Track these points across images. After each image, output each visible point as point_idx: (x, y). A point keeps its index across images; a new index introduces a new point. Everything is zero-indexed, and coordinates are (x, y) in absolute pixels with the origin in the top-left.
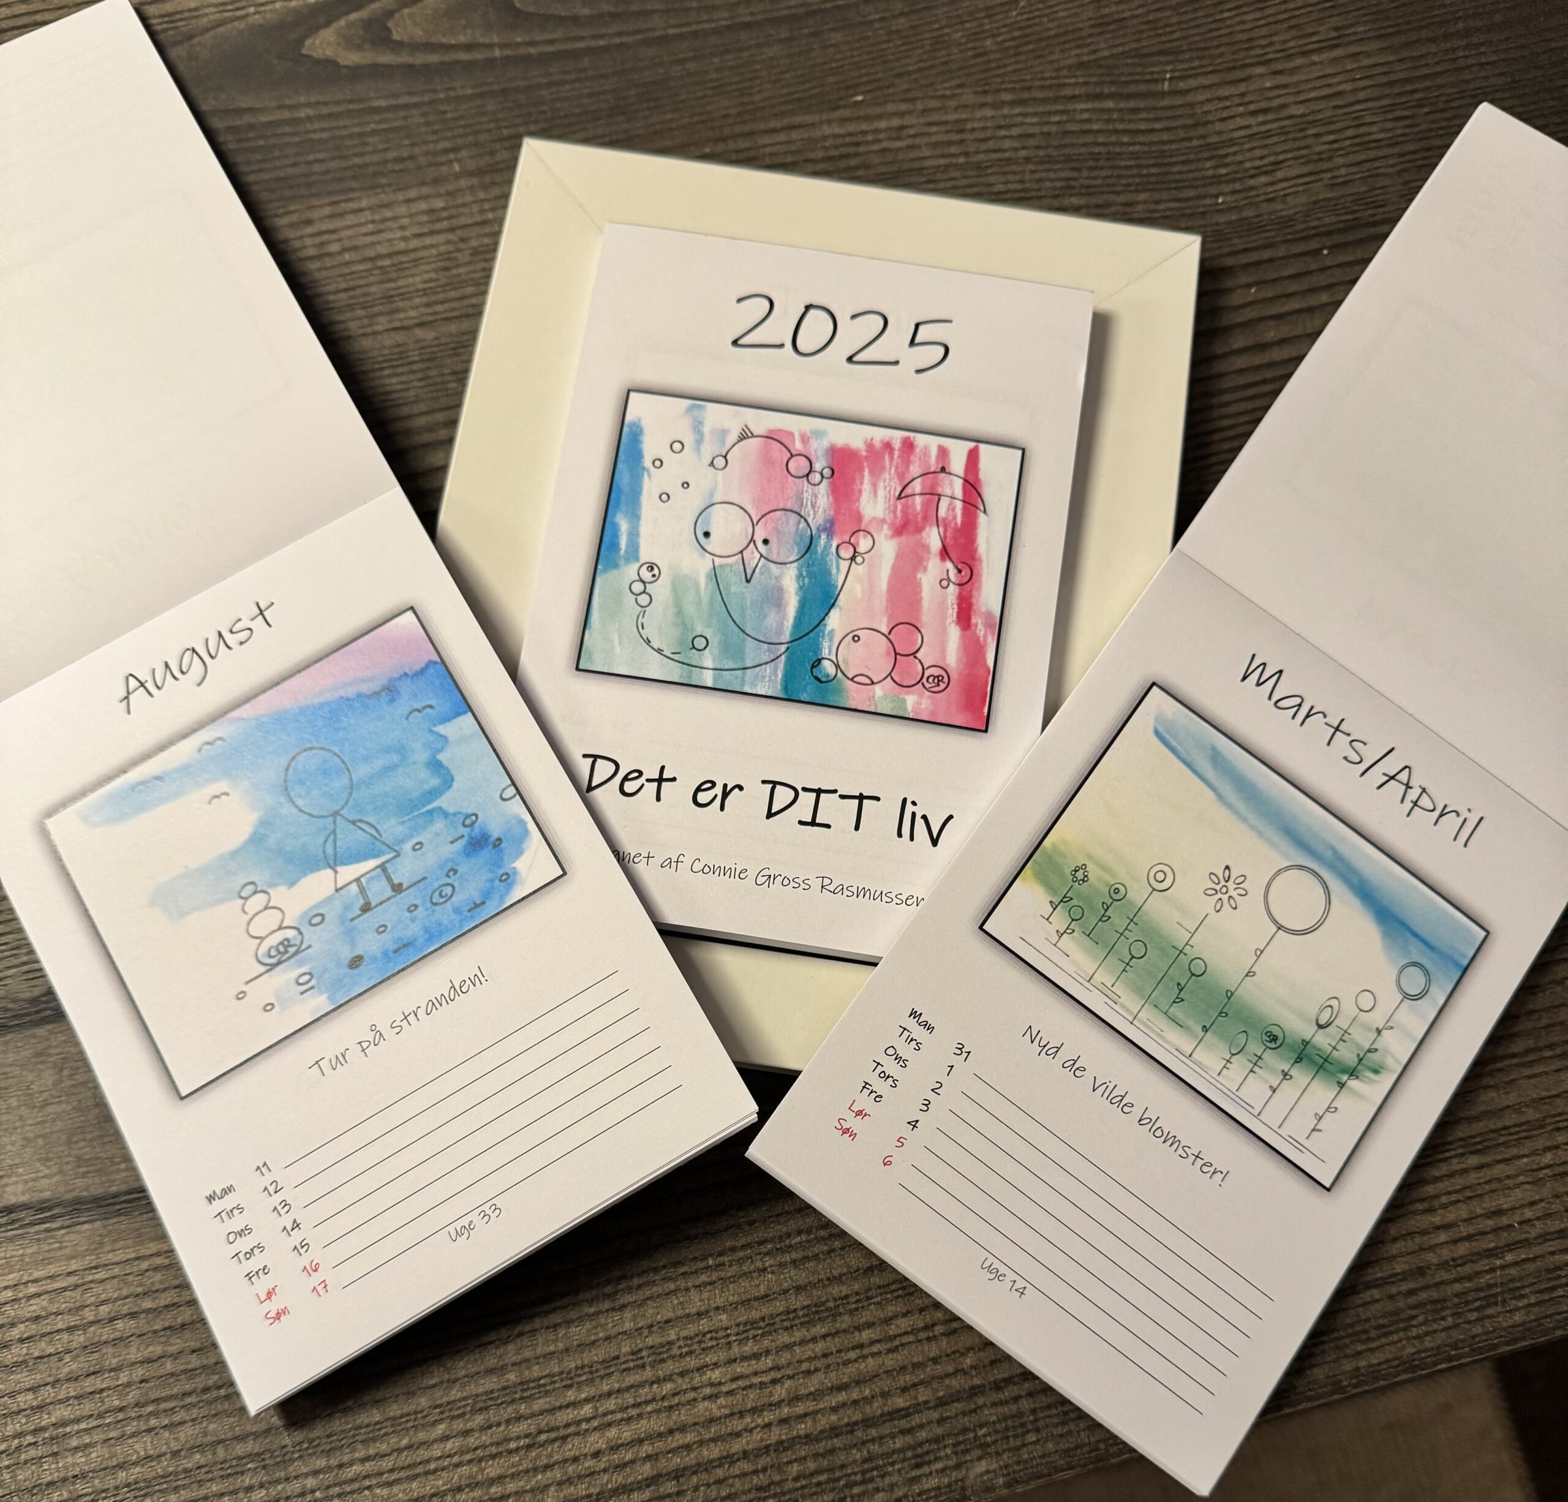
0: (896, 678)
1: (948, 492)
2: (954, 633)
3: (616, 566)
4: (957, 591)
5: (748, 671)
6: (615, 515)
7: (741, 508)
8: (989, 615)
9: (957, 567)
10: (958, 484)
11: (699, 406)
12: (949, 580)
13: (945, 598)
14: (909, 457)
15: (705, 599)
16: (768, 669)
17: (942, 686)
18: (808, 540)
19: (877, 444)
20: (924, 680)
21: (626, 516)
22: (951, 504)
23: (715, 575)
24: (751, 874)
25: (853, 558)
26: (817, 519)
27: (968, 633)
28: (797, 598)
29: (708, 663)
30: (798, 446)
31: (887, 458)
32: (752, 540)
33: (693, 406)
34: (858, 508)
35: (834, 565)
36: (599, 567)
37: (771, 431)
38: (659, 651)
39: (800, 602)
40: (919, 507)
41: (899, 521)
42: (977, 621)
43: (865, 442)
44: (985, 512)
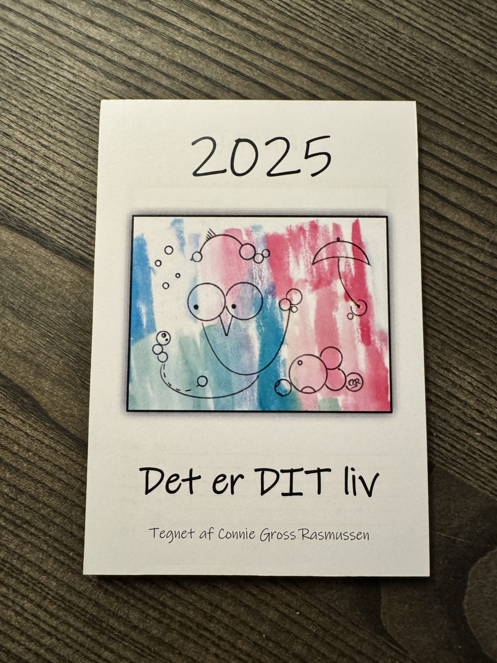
0: (328, 386)
1: (344, 254)
2: (361, 348)
3: (141, 337)
4: (359, 319)
5: (235, 396)
6: (136, 303)
7: (215, 285)
8: (381, 333)
9: (357, 304)
10: (349, 247)
11: (179, 220)
12: (353, 313)
13: (352, 327)
14: (316, 234)
15: (201, 351)
16: (247, 393)
17: (359, 386)
18: (260, 301)
19: (294, 229)
20: (347, 384)
21: (143, 302)
22: (346, 262)
23: (205, 334)
24: (257, 534)
25: (290, 309)
26: (264, 286)
27: (370, 347)
28: (260, 341)
29: (210, 394)
30: (245, 239)
31: (302, 237)
32: (225, 307)
33: (176, 221)
34: (288, 274)
35: (279, 316)
36: (132, 339)
37: (227, 231)
38: (177, 391)
39: (261, 344)
40: (327, 267)
41: (315, 280)
42: (375, 338)
43: (287, 229)
44: (369, 264)
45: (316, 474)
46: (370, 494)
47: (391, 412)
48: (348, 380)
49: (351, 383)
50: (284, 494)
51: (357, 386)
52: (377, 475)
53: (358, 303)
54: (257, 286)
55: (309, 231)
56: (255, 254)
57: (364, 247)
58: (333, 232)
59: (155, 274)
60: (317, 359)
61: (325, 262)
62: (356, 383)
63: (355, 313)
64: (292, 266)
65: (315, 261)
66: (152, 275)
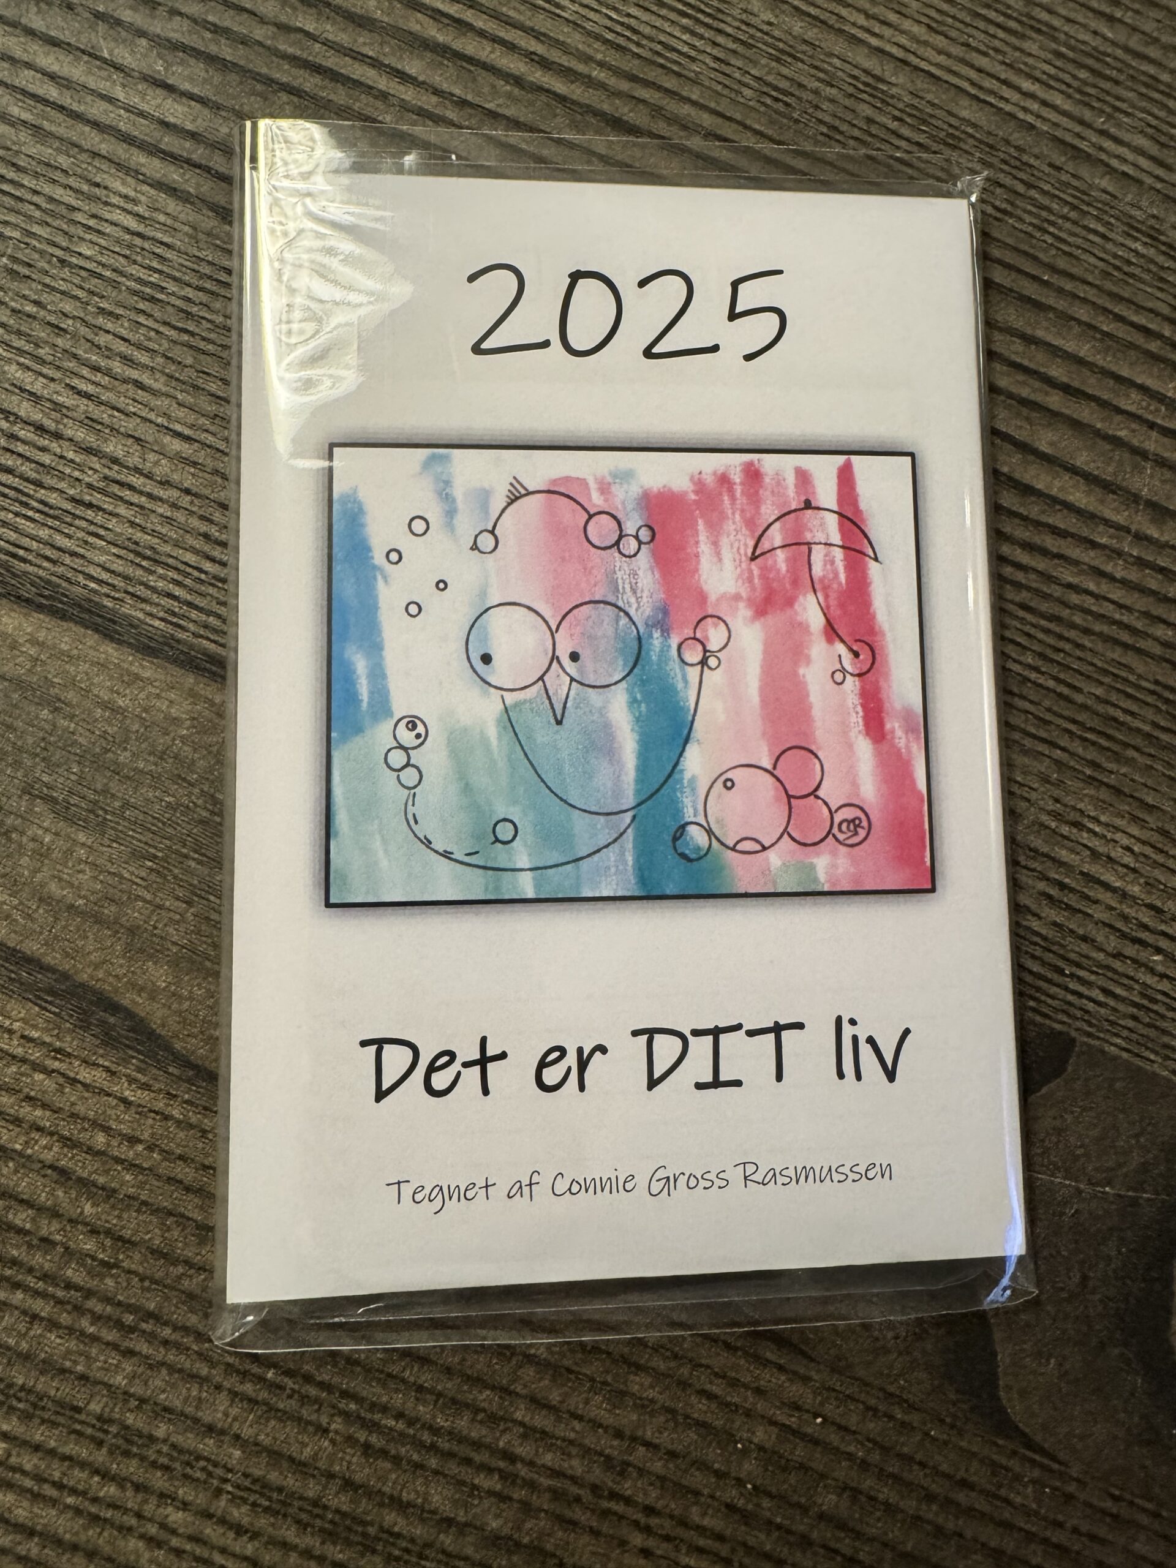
45: (772, 1036)
46: (891, 1075)
47: (933, 890)
48: (837, 820)
49: (844, 827)
50: (699, 1086)
51: (856, 834)
52: (907, 1032)
53: (855, 648)
54: (627, 609)
55: (742, 484)
56: (621, 537)
57: (863, 521)
58: (796, 486)
59: (386, 581)
60: (767, 775)
61: (780, 555)
62: (856, 827)
63: (849, 668)
64: (706, 563)
65: (758, 552)
66: (380, 583)
